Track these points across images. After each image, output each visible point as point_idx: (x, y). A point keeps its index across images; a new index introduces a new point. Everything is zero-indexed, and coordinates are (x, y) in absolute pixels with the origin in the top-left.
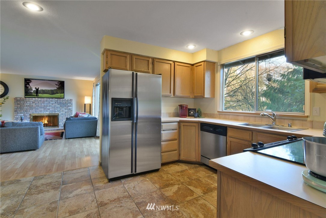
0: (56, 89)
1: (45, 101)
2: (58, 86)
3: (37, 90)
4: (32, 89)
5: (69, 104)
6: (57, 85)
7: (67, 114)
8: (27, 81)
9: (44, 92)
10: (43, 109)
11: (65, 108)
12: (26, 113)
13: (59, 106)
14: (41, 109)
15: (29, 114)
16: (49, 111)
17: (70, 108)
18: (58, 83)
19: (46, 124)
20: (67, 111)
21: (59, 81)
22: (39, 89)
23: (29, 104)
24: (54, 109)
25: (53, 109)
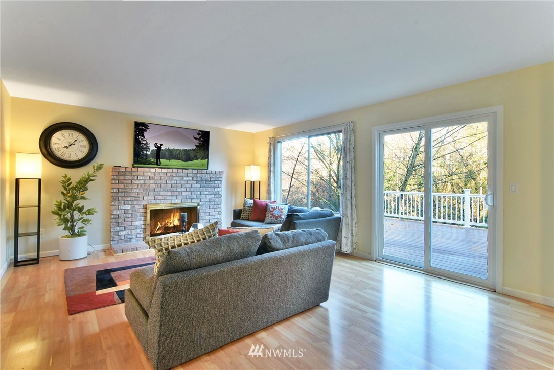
0: (194, 147)
1: (174, 175)
2: (197, 141)
3: (159, 148)
4: (148, 147)
5: (216, 182)
6: (196, 139)
7: (212, 203)
8: (140, 128)
9: (172, 155)
10: (169, 194)
11: (209, 189)
12: (135, 202)
13: (199, 186)
14: (165, 194)
15: (142, 206)
16: (180, 197)
17: (219, 189)
18: (199, 134)
19: (177, 226)
20: (212, 196)
21: (200, 131)
22: (163, 148)
23: (142, 182)
24: (189, 193)
25: (187, 193)
